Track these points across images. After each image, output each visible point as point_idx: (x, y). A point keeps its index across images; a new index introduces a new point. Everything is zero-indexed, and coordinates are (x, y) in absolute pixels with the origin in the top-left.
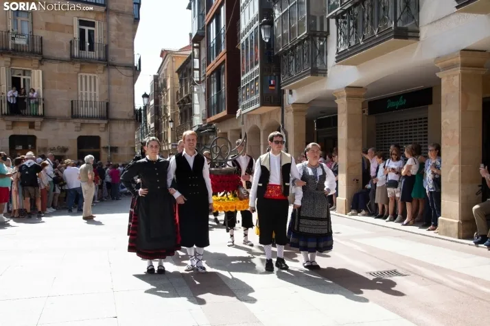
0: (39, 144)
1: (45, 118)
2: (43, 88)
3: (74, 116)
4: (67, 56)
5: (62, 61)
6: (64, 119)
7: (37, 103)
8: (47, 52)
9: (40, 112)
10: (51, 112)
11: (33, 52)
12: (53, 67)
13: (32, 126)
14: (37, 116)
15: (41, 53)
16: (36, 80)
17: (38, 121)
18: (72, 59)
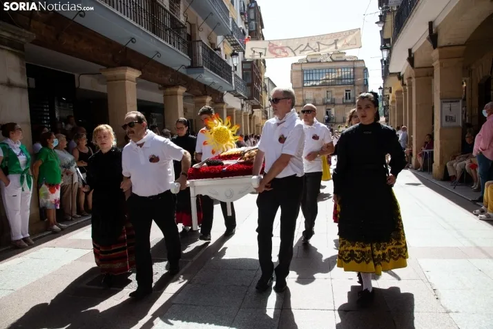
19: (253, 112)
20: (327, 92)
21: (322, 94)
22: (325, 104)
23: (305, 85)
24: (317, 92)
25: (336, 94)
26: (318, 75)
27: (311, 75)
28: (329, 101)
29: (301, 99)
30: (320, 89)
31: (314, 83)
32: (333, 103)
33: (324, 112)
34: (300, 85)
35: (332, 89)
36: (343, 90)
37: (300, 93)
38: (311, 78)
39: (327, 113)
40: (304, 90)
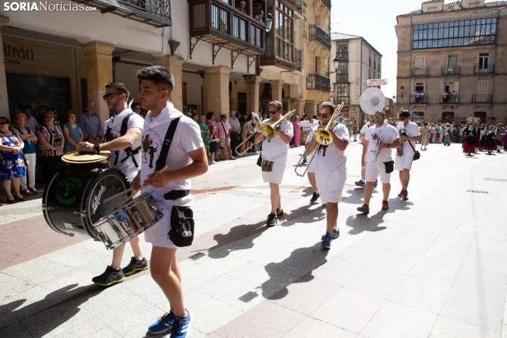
0: (455, 116)
1: (459, 104)
2: (459, 90)
3: (473, 102)
4: (472, 73)
5: (468, 76)
6: (468, 104)
7: (455, 98)
8: (463, 72)
9: (457, 101)
10: (462, 101)
11: (455, 74)
12: (464, 80)
13: (452, 107)
14: (455, 103)
15: (459, 74)
16: (455, 87)
17: (455, 106)
18: (475, 74)
19: (258, 71)
20: (450, 56)
21: (441, 60)
22: (445, 75)
23: (415, 46)
24: (433, 57)
25: (464, 60)
26: (436, 31)
27: (425, 31)
28: (451, 70)
29: (408, 67)
30: (438, 53)
31: (430, 44)
32: (458, 74)
33: (442, 88)
34: (408, 48)
35: (459, 53)
36: (476, 55)
37: (408, 59)
38: (425, 37)
39: (447, 89)
40: (414, 55)
